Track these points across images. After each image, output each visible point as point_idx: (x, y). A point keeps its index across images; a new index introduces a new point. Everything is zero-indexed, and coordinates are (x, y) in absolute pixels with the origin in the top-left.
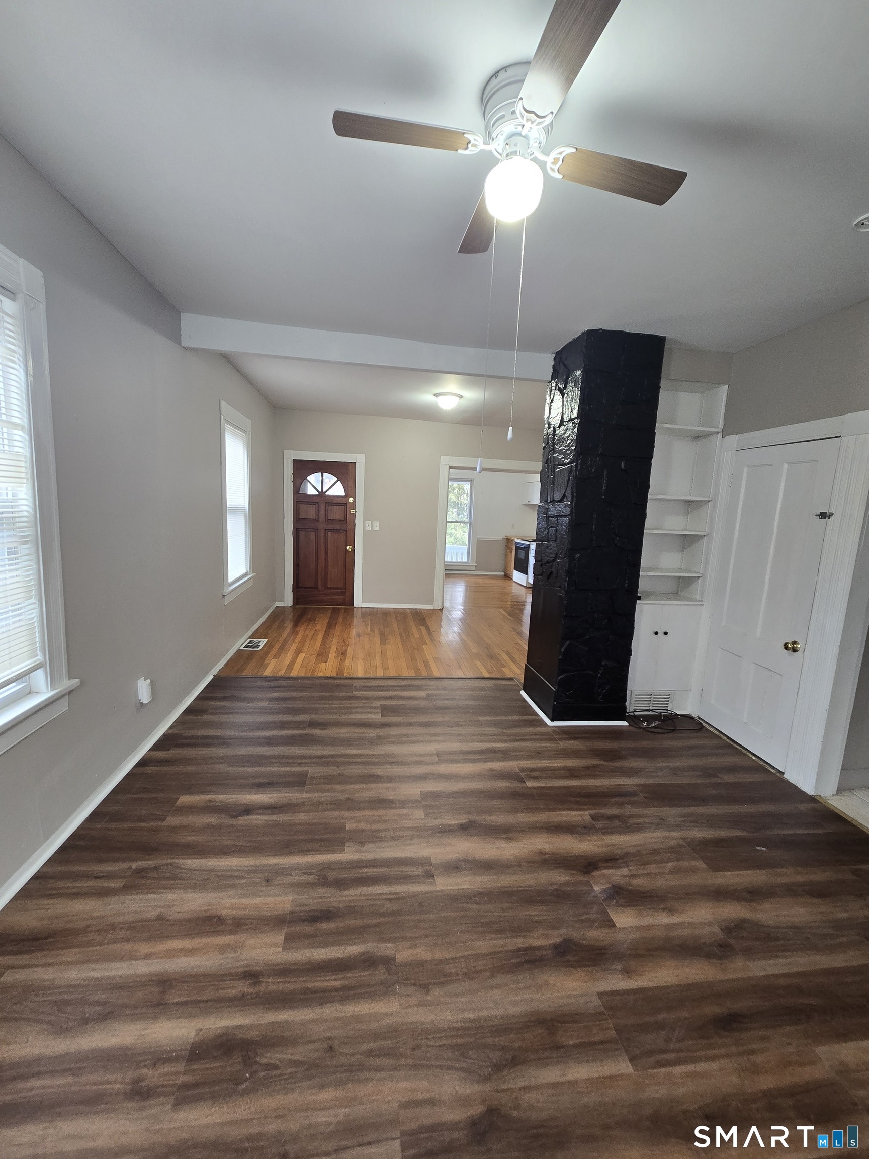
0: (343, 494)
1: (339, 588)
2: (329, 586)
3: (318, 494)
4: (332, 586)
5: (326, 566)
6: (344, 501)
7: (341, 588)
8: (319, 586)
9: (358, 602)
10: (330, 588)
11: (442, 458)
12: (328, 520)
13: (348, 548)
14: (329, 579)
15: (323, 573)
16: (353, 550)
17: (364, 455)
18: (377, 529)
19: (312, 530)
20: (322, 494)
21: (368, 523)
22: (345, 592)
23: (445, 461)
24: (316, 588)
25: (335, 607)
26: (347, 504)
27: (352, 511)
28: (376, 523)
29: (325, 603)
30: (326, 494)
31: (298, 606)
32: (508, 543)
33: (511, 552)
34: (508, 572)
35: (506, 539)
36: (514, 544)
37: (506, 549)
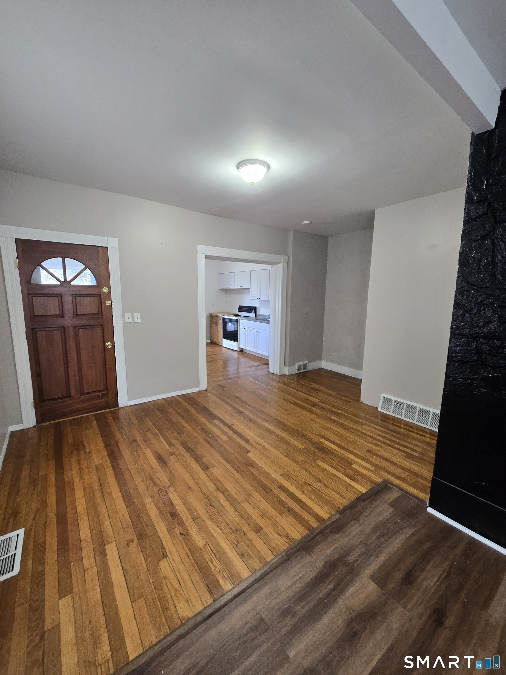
0: (95, 284)
1: (98, 391)
2: (86, 392)
3: (59, 283)
4: (91, 391)
5: (80, 369)
6: (96, 291)
7: (102, 391)
8: (73, 393)
9: (124, 400)
10: (88, 393)
11: (199, 246)
12: (76, 315)
13: (107, 344)
14: (85, 384)
15: (77, 377)
16: (114, 346)
17: (117, 239)
18: (139, 320)
19: (55, 329)
20: (65, 283)
21: (128, 314)
22: (107, 394)
23: (203, 250)
24: (69, 396)
25: (96, 413)
26: (100, 295)
27: (108, 303)
28: (137, 315)
29: (82, 412)
30: (72, 283)
31: (44, 424)
32: (212, 318)
33: (216, 325)
34: (215, 340)
35: (210, 315)
36: (220, 319)
37: (210, 323)
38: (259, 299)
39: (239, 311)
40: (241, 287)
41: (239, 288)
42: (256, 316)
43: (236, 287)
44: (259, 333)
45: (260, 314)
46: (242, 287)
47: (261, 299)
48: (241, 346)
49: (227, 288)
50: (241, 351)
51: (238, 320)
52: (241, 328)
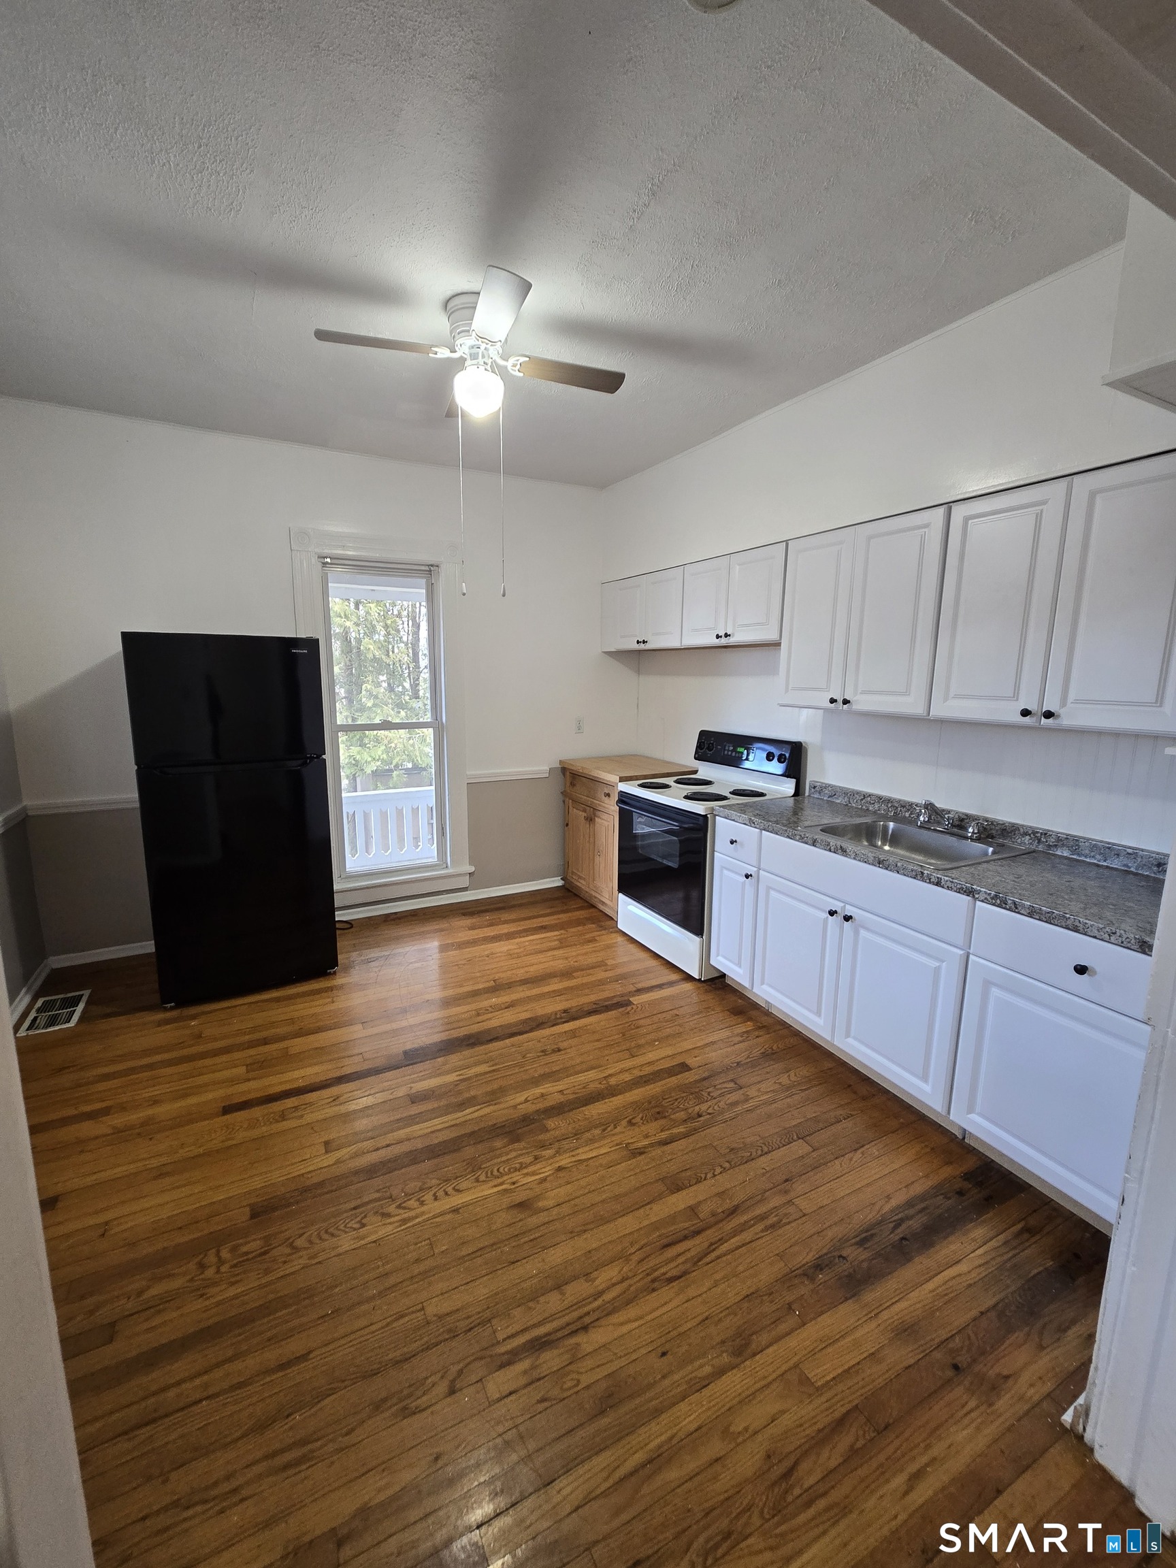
32: (573, 785)
33: (590, 820)
34: (582, 884)
35: (564, 770)
36: (608, 795)
37: (564, 802)
38: (846, 702)
39: (698, 757)
40: (718, 637)
41: (711, 640)
42: (798, 792)
43: (691, 640)
44: (863, 932)
45: (826, 782)
46: (727, 635)
47: (862, 703)
48: (720, 962)
49: (642, 646)
50: (718, 983)
51: (705, 817)
52: (723, 868)
